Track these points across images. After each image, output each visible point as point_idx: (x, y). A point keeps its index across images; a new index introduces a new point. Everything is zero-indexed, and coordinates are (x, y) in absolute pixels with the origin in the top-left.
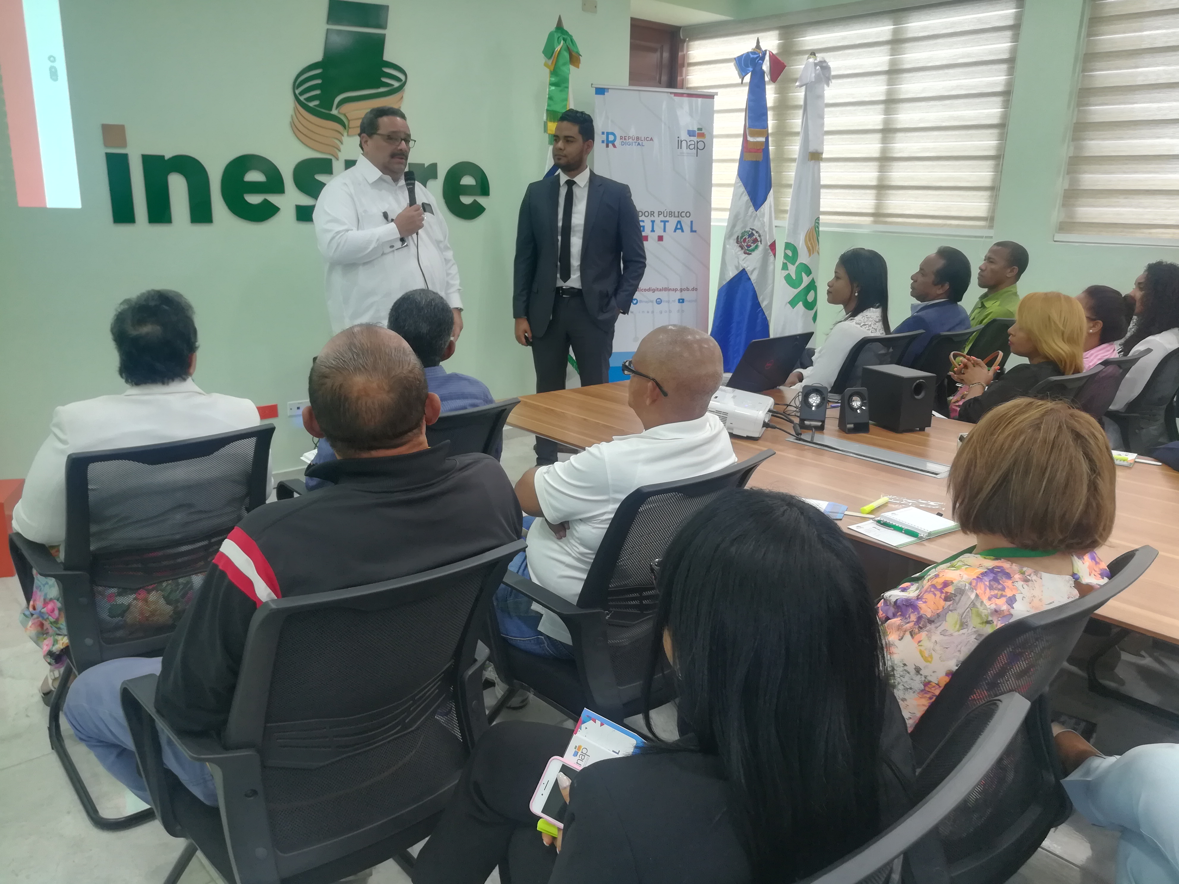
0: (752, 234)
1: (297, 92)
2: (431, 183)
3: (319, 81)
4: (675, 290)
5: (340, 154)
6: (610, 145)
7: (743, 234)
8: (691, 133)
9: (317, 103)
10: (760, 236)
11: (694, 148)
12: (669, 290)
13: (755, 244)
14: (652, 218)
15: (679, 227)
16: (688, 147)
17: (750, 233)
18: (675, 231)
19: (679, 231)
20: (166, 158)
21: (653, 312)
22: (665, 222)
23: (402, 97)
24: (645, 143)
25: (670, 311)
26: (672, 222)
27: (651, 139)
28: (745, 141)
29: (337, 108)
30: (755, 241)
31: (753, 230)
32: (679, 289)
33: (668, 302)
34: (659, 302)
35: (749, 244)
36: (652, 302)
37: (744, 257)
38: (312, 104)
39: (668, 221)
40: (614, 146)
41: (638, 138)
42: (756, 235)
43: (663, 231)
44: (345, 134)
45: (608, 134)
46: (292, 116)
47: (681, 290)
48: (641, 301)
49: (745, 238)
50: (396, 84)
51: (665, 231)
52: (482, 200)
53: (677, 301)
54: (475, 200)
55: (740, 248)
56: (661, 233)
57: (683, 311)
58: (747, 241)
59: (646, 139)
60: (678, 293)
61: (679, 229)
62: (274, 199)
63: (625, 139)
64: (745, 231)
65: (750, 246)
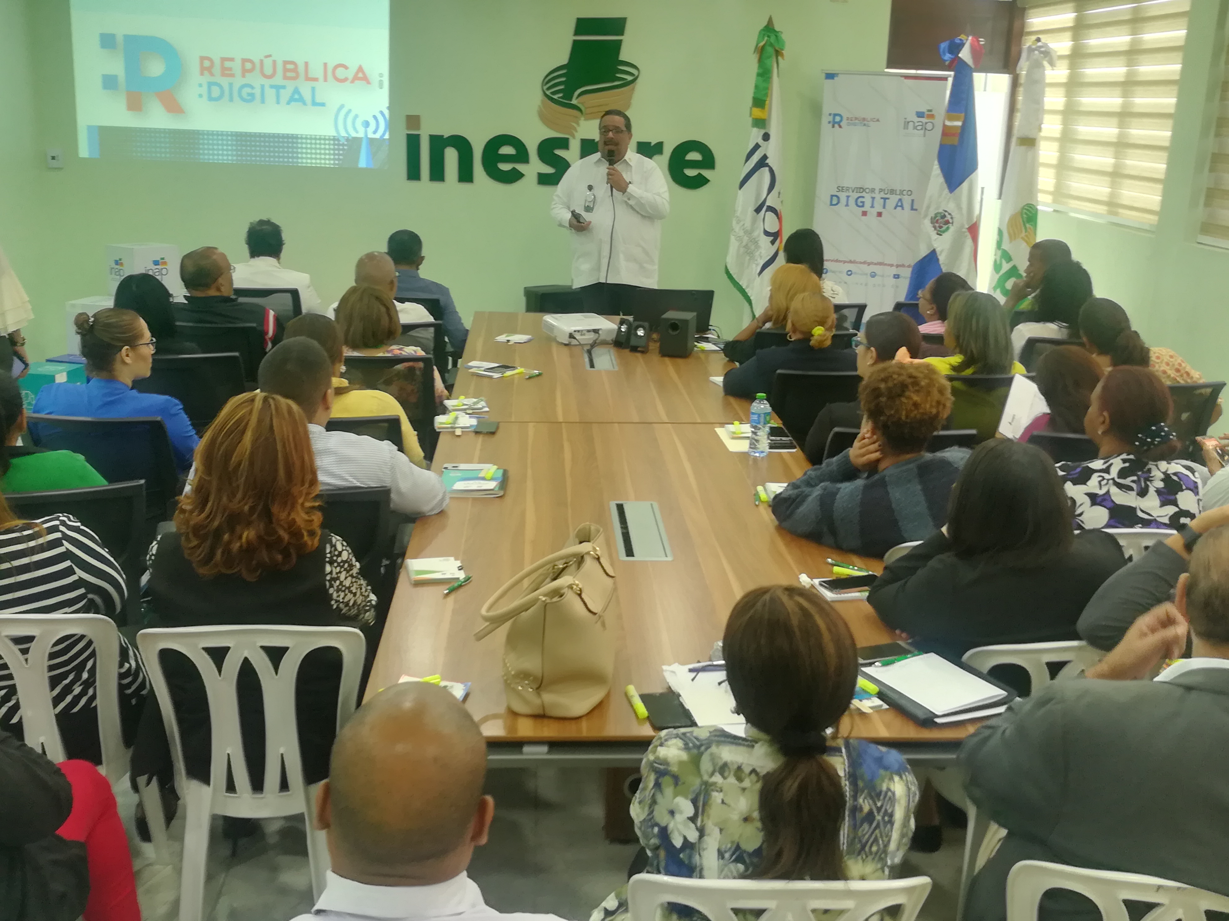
0: (945, 216)
1: (545, 88)
2: (656, 157)
3: (563, 79)
4: (892, 265)
5: (576, 134)
6: (836, 125)
7: (936, 215)
8: (920, 115)
9: (561, 95)
10: (952, 218)
11: (922, 129)
12: (886, 265)
13: (947, 226)
14: (873, 195)
15: (900, 205)
16: (915, 128)
17: (943, 214)
18: (895, 208)
19: (899, 209)
20: (445, 137)
21: (866, 285)
22: (885, 199)
23: (633, 89)
24: (871, 123)
25: (884, 286)
26: (893, 200)
27: (878, 120)
28: (944, 126)
29: (577, 98)
30: (947, 222)
31: (946, 211)
32: (895, 264)
33: (883, 276)
34: (873, 275)
35: (941, 225)
36: (866, 274)
37: (936, 238)
38: (555, 97)
39: (888, 199)
40: (840, 127)
41: (864, 119)
42: (948, 217)
43: (882, 207)
44: (583, 118)
45: (835, 115)
46: (539, 106)
47: (898, 266)
48: (855, 273)
49: (937, 220)
50: (630, 78)
51: (884, 207)
52: (706, 173)
53: (892, 276)
54: (699, 173)
55: (933, 229)
56: (880, 209)
57: (897, 287)
58: (939, 221)
59: (872, 120)
60: (894, 268)
61: (900, 206)
62: (520, 167)
63: (851, 120)
64: (938, 213)
65: (941, 227)
